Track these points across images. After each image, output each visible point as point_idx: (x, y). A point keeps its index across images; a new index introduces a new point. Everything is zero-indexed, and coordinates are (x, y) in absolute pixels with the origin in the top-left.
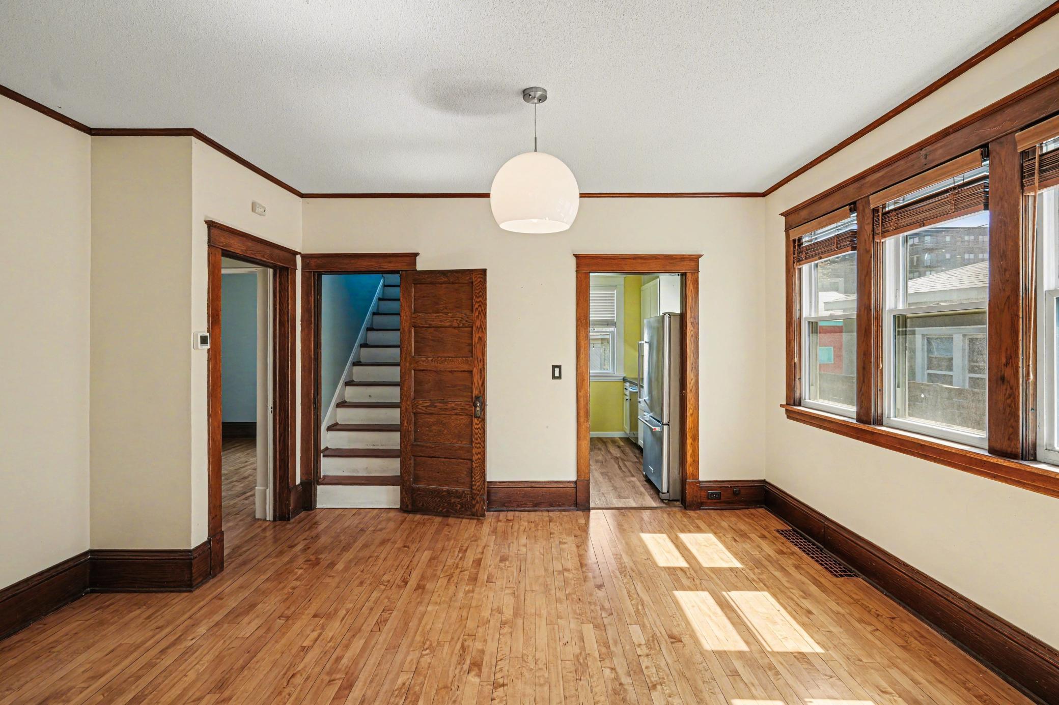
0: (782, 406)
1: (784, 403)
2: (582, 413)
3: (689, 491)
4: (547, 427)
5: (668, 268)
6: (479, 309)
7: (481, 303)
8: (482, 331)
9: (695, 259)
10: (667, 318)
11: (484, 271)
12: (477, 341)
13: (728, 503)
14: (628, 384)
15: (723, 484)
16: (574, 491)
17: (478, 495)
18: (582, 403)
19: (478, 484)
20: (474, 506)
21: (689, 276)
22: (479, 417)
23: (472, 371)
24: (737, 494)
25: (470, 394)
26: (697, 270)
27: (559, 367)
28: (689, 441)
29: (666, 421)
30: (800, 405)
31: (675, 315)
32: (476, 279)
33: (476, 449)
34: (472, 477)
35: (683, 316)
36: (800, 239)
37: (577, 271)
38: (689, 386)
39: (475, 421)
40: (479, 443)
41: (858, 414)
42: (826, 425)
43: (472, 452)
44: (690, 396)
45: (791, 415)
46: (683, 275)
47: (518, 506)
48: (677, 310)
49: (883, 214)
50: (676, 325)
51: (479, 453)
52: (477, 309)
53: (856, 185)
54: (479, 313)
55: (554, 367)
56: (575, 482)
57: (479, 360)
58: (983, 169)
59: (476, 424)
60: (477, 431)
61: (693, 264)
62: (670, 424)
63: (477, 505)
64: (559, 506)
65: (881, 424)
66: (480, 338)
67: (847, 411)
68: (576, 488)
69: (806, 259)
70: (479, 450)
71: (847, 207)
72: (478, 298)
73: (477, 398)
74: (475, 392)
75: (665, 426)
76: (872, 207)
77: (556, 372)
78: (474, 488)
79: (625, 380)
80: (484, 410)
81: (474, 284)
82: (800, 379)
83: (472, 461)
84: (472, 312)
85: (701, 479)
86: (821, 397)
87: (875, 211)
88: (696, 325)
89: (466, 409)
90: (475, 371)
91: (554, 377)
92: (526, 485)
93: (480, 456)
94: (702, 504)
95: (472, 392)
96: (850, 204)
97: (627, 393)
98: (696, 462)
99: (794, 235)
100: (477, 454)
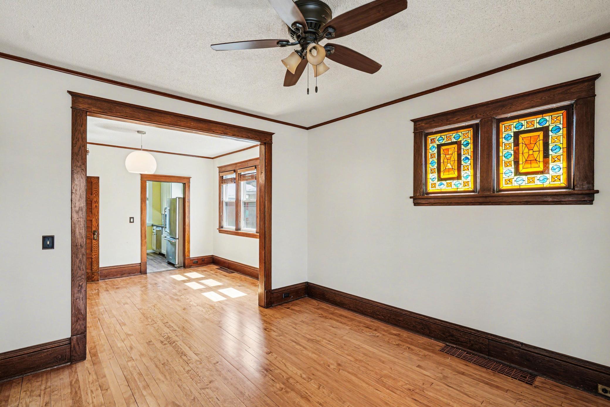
0: (217, 229)
1: (218, 228)
2: (143, 236)
3: (186, 262)
4: (127, 242)
5: (179, 181)
6: (96, 194)
7: (97, 191)
8: (97, 203)
9: (189, 179)
10: (178, 199)
11: (98, 178)
12: (94, 207)
13: (201, 264)
14: (155, 227)
15: (199, 258)
16: (140, 266)
17: (95, 272)
18: (143, 232)
19: (95, 268)
20: (94, 277)
21: (186, 184)
22: (96, 239)
23: (92, 220)
24: (204, 261)
25: (91, 230)
26: (189, 182)
27: (133, 218)
28: (186, 244)
29: (177, 237)
30: (223, 228)
31: (181, 198)
32: (94, 181)
33: (94, 253)
34: (92, 265)
35: (184, 199)
36: (223, 176)
37: (141, 180)
38: (186, 224)
39: (94, 241)
40: (96, 250)
41: (235, 229)
42: (229, 233)
43: (92, 255)
44: (187, 227)
45: (220, 231)
46: (184, 184)
47: (113, 276)
48: (182, 196)
49: (241, 175)
50: (181, 201)
51: (96, 255)
52: (95, 193)
53: (235, 165)
54: (96, 195)
55: (130, 218)
56: (140, 264)
57: (96, 215)
58: (255, 171)
59: (94, 242)
60: (94, 245)
61: (188, 180)
62: (179, 239)
63: (95, 277)
64: (133, 274)
65: (240, 230)
66: (96, 206)
67: (233, 228)
68: (141, 266)
69: (224, 183)
70: (96, 253)
71: (233, 171)
72: (95, 189)
73: (94, 231)
74: (94, 229)
75: (177, 240)
76: (238, 173)
77: (132, 220)
78: (93, 270)
79: (153, 225)
80: (98, 236)
81: (93, 183)
82: (222, 220)
83: (92, 258)
84: (92, 195)
85: (191, 257)
86: (228, 226)
87: (239, 174)
88: (189, 202)
89: (89, 237)
90: (93, 220)
91: (130, 222)
92: (117, 267)
93: (96, 256)
94: (191, 266)
95: (92, 229)
96: (234, 170)
97: (155, 231)
98: (189, 252)
99: (221, 174)
100: (94, 255)
